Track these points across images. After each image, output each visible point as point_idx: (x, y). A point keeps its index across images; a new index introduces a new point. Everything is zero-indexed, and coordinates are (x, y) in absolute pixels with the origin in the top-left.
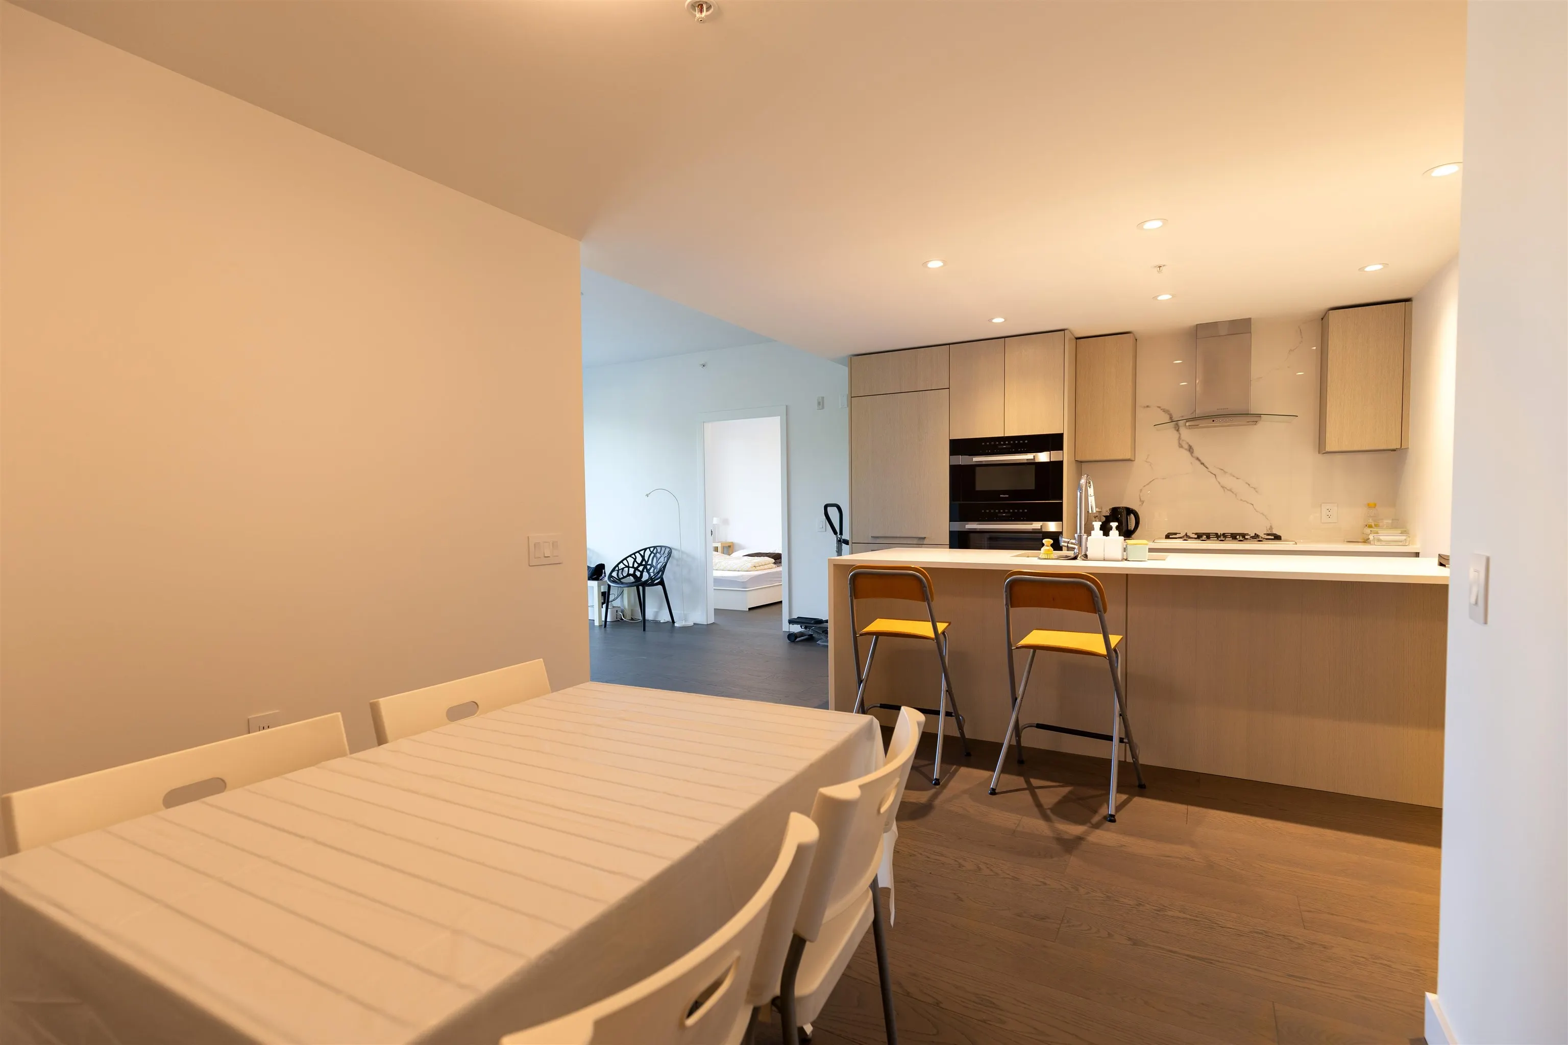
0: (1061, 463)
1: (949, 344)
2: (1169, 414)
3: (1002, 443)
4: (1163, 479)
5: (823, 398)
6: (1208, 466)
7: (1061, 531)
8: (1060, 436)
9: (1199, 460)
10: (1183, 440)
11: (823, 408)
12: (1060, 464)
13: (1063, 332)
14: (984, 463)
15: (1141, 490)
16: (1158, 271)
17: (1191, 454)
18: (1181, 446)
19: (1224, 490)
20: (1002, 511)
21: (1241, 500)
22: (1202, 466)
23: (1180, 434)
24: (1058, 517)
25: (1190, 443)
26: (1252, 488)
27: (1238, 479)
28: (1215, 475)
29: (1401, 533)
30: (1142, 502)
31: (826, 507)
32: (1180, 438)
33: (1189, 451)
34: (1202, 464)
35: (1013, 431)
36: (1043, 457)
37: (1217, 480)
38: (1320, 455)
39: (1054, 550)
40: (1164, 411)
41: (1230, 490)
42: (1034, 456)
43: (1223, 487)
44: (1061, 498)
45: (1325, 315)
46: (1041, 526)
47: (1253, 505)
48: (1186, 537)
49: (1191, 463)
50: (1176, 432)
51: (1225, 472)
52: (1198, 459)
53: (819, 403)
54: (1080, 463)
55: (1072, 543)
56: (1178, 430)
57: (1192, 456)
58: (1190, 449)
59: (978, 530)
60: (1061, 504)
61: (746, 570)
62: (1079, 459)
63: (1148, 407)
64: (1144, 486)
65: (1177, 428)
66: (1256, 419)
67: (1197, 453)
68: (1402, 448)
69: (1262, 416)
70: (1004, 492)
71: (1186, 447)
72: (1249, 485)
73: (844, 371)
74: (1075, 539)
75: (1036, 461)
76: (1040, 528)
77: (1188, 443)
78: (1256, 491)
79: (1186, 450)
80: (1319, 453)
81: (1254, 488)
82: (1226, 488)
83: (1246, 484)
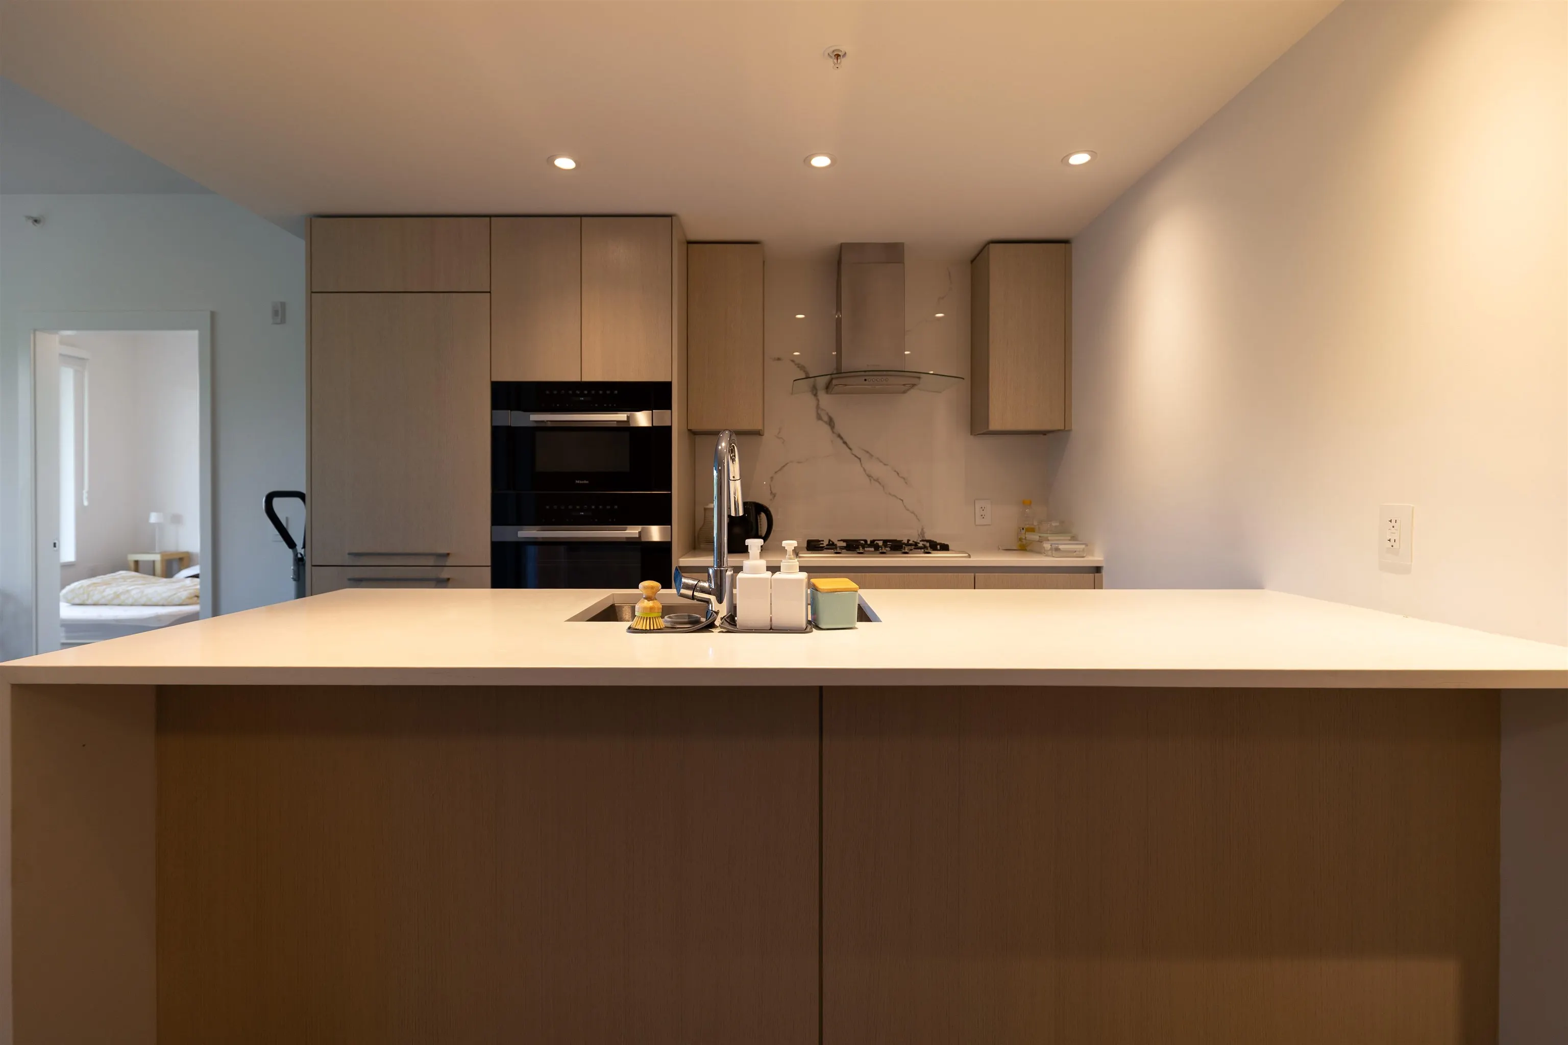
0: (668, 429)
1: (490, 216)
2: (804, 371)
3: (578, 392)
4: (799, 462)
5: (283, 305)
6: (851, 446)
7: (670, 540)
8: (667, 386)
9: (841, 438)
10: (823, 410)
11: (283, 321)
12: (665, 432)
13: (670, 218)
14: (549, 425)
15: (772, 478)
16: (835, 64)
17: (832, 429)
18: (819, 418)
19: (870, 480)
20: (578, 507)
21: (890, 494)
22: (844, 446)
23: (818, 400)
24: (664, 519)
25: (830, 414)
26: (902, 477)
27: (885, 465)
28: (860, 459)
29: (1070, 540)
30: (774, 495)
31: (270, 498)
32: (818, 407)
33: (829, 424)
34: (845, 443)
35: (595, 373)
36: (642, 419)
37: (862, 466)
38: (972, 437)
39: (662, 588)
40: (798, 367)
41: (877, 480)
42: (628, 417)
43: (869, 476)
44: (669, 487)
45: (978, 255)
46: (640, 533)
47: (902, 500)
48: (831, 546)
49: (832, 441)
50: (813, 397)
51: (872, 456)
52: (839, 436)
53: (276, 313)
54: (693, 433)
55: (703, 590)
56: (815, 395)
57: (833, 432)
58: (831, 423)
59: (541, 540)
60: (669, 497)
61: (178, 603)
62: (693, 427)
63: (779, 359)
64: (776, 472)
65: (814, 392)
66: (914, 381)
67: (839, 427)
68: (1066, 429)
69: (922, 375)
70: (581, 475)
71: (826, 418)
72: (898, 474)
73: (300, 245)
74: (709, 580)
75: (631, 426)
76: (637, 536)
77: (828, 414)
78: (906, 483)
79: (826, 422)
80: (971, 434)
81: (904, 479)
82: (872, 477)
83: (896, 473)
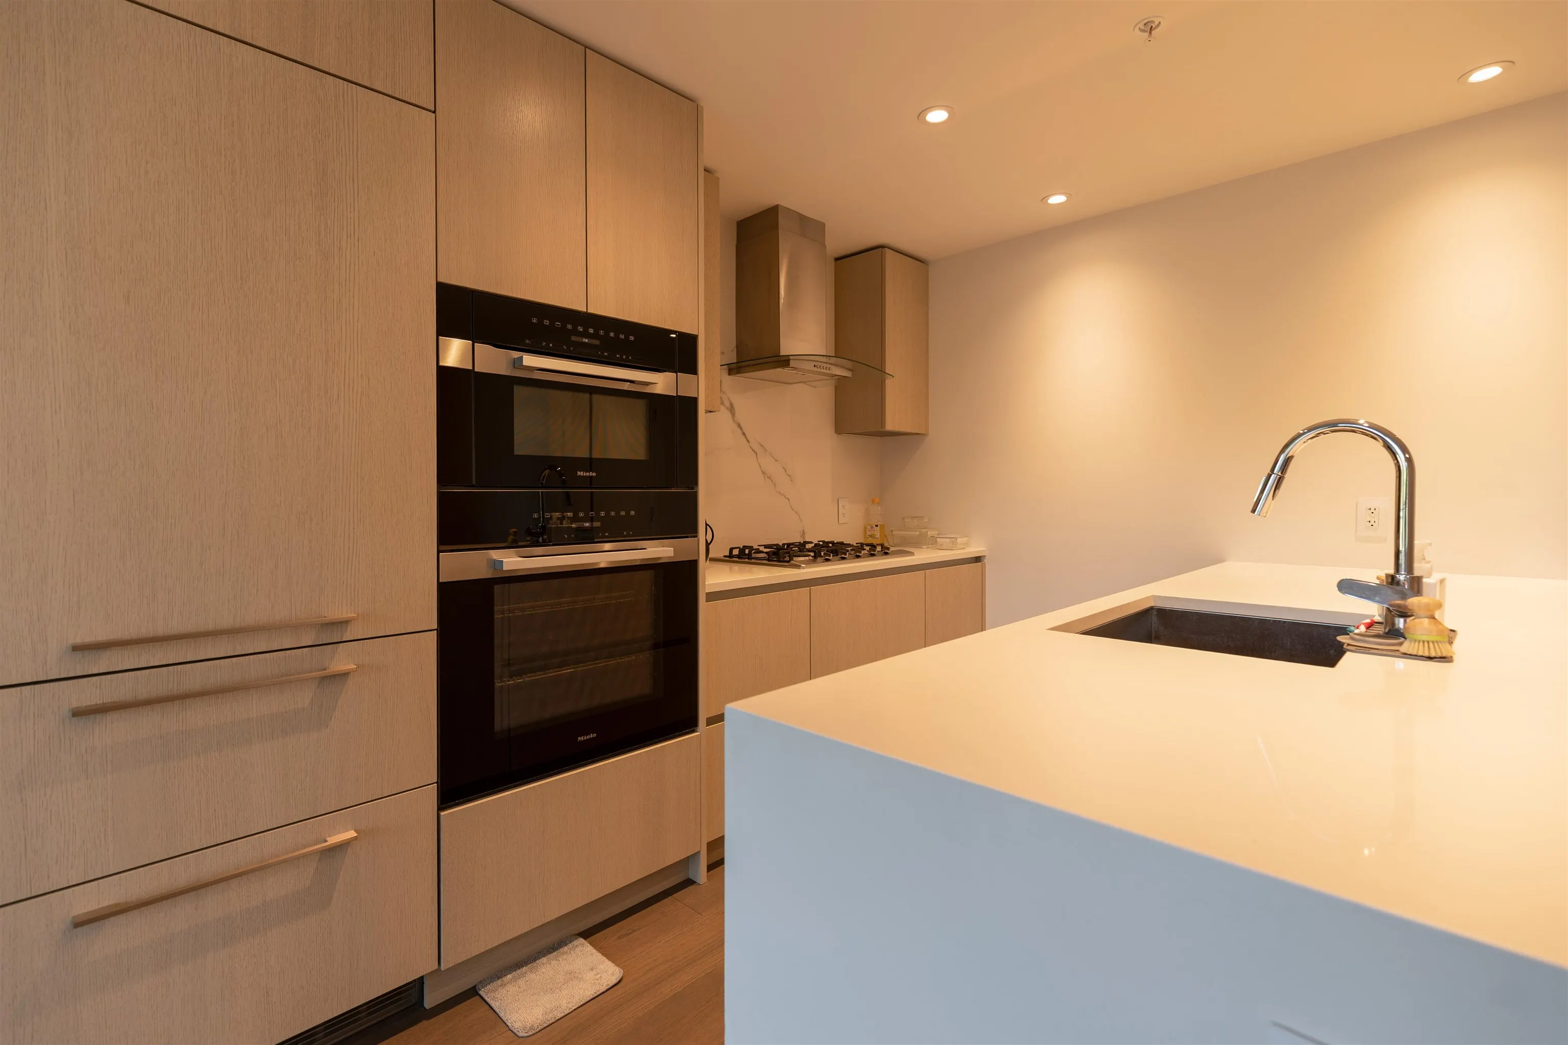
0: (694, 402)
3: (581, 329)
6: (749, 437)
9: (741, 428)
10: (725, 394)
13: (695, 106)
17: (732, 416)
19: (765, 477)
21: (780, 493)
22: (743, 437)
25: (731, 400)
26: (788, 475)
27: (776, 460)
28: (756, 453)
33: (731, 411)
34: (744, 434)
37: (758, 461)
38: (836, 435)
41: (769, 478)
43: (764, 473)
44: (696, 483)
47: (789, 501)
49: (733, 431)
51: (764, 449)
52: (739, 426)
57: (734, 421)
60: (696, 498)
67: (738, 415)
70: (585, 464)
71: (727, 404)
72: (786, 472)
75: (654, 392)
77: (729, 399)
78: (791, 481)
79: (727, 408)
80: (835, 433)
81: (790, 476)
82: (766, 474)
83: (784, 470)
